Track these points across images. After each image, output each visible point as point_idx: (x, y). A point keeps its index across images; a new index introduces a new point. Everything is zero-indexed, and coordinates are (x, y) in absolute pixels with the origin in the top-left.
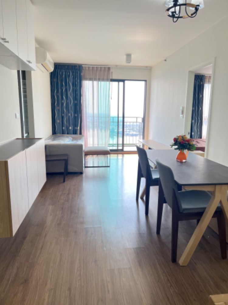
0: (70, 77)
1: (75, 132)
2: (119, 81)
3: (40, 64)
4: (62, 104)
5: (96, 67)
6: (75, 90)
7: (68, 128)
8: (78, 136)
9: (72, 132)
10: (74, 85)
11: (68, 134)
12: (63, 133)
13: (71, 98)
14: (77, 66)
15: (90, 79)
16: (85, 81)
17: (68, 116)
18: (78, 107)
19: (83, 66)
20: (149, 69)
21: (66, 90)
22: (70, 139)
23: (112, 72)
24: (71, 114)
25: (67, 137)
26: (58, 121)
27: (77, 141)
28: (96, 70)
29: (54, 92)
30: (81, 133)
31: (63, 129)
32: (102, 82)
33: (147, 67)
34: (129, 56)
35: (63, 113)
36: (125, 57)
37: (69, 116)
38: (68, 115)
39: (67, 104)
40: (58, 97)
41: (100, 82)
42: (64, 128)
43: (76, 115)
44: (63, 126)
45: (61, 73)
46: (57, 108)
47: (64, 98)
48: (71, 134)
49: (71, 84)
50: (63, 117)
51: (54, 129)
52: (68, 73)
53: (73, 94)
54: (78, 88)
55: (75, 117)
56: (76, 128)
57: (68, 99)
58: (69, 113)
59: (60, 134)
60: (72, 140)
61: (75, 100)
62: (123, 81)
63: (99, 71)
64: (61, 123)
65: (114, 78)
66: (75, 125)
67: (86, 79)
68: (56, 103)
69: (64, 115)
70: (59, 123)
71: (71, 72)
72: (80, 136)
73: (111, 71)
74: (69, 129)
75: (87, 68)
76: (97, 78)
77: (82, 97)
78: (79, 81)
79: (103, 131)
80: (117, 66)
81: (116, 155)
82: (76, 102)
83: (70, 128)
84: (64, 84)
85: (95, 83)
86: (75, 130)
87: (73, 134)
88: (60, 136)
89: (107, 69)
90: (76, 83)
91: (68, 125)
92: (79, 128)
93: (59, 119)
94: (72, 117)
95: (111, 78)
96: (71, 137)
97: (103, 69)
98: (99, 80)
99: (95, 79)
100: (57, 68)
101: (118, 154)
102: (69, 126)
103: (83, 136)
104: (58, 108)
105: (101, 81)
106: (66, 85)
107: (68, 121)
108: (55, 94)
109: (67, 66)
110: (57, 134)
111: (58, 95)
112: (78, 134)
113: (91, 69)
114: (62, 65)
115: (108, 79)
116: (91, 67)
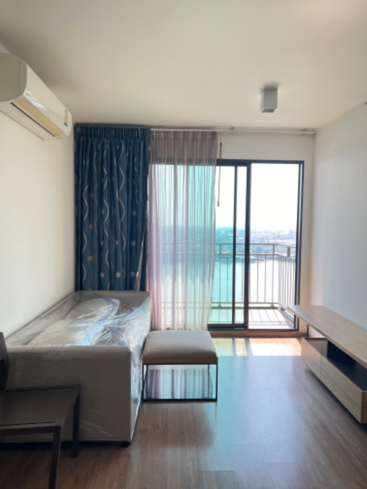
0: (122, 154)
1: (129, 285)
2: (236, 163)
4: (101, 218)
5: (184, 133)
6: (133, 185)
7: (112, 275)
8: (137, 293)
9: (122, 285)
10: (131, 173)
11: (111, 289)
12: (100, 287)
13: (122, 203)
14: (138, 130)
15: (170, 161)
16: (156, 166)
17: (114, 247)
18: (139, 224)
19: (152, 130)
20: (310, 135)
21: (111, 186)
22: (114, 304)
23: (221, 144)
24: (122, 243)
25: (107, 299)
26: (90, 259)
28: (184, 139)
29: (83, 190)
30: (143, 288)
31: (99, 278)
32: (197, 167)
33: (305, 130)
35: (103, 239)
37: (116, 247)
38: (115, 242)
39: (112, 218)
40: (91, 201)
41: (191, 168)
42: (102, 275)
43: (134, 244)
44: (100, 271)
45: (100, 146)
46: (88, 227)
47: (106, 203)
48: (119, 290)
49: (124, 171)
50: (101, 249)
52: (118, 147)
53: (126, 195)
54: (141, 181)
55: (131, 247)
56: (132, 274)
57: (114, 208)
58: (116, 239)
61: (132, 209)
62: (247, 163)
63: (190, 143)
64: (97, 263)
65: (225, 156)
66: (131, 266)
67: (160, 161)
68: (86, 216)
69: (105, 244)
70: (92, 263)
71: (123, 143)
72: (142, 293)
73: (219, 140)
74: (116, 278)
75: (162, 136)
76: (186, 157)
77: (148, 202)
78: (141, 164)
80: (232, 128)
82: (134, 213)
83: (118, 275)
84: (105, 170)
85: (181, 168)
86: (130, 277)
87: (126, 289)
88: (91, 298)
89: (208, 137)
90: (136, 170)
91: (113, 267)
92: (138, 274)
93: (92, 254)
94: (124, 248)
95: (218, 157)
96: (116, 298)
97: (200, 136)
98: (191, 161)
99: (181, 161)
100: (91, 136)
101: (233, 337)
102: (116, 271)
103: (149, 294)
104: (91, 227)
105: (194, 165)
106: (111, 174)
107: (114, 258)
108: (84, 193)
109: (115, 129)
110: (86, 290)
111: (92, 197)
112: (136, 290)
113: (172, 136)
114: (103, 127)
115: (211, 160)
116: (170, 132)
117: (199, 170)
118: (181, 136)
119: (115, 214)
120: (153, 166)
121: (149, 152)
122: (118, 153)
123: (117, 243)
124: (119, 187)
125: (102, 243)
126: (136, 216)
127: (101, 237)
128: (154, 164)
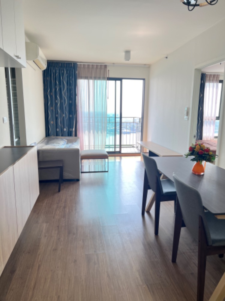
0: (65, 75)
1: (70, 134)
2: (115, 79)
3: (32, 61)
4: (56, 104)
5: (92, 65)
6: (70, 89)
7: (62, 130)
8: (73, 138)
9: (67, 134)
10: (69, 84)
11: (62, 136)
12: (57, 135)
13: (65, 97)
14: (71, 63)
15: (86, 78)
16: (80, 80)
18: (73, 107)
19: (78, 64)
20: (147, 67)
21: (60, 89)
22: (65, 141)
23: (109, 71)
24: (66, 115)
25: (62, 139)
26: (52, 122)
27: (73, 144)
28: (92, 68)
29: (47, 91)
30: (76, 135)
31: (57, 131)
33: (145, 65)
34: (128, 52)
35: (58, 114)
36: (124, 54)
37: (63, 117)
38: (63, 115)
40: (51, 96)
41: (96, 81)
42: (58, 130)
43: (71, 116)
44: (56, 128)
45: (54, 71)
46: (50, 109)
47: (58, 97)
48: (65, 136)
49: (66, 83)
50: (57, 118)
51: (47, 131)
52: (63, 72)
53: (67, 94)
54: (73, 87)
55: (70, 118)
56: (71, 130)
57: (62, 99)
58: (63, 114)
59: (54, 136)
60: (67, 144)
61: (70, 100)
62: (121, 79)
63: (95, 69)
64: (55, 124)
65: (111, 76)
66: (70, 126)
67: (81, 78)
68: (49, 104)
70: (53, 124)
71: (65, 70)
72: (76, 137)
73: (108, 69)
74: (64, 131)
75: (82, 66)
76: (93, 76)
77: (77, 97)
78: (73, 79)
79: (100, 132)
80: (114, 64)
81: (113, 158)
82: (71, 102)
83: (65, 130)
85: (91, 81)
86: (70, 131)
87: (68, 136)
88: (54, 139)
89: (103, 67)
90: (71, 82)
91: (62, 126)
92: (74, 129)
93: (53, 120)
94: (67, 117)
95: (108, 76)
96: (66, 139)
97: (99, 67)
98: (95, 78)
99: (91, 78)
100: (50, 66)
101: (115, 156)
102: (64, 128)
103: (79, 138)
104: (52, 108)
106: (60, 84)
107: (63, 122)
108: (48, 93)
109: (61, 63)
110: (51, 136)
111: (51, 94)
112: (73, 136)
113: (87, 66)
114: (56, 62)
115: (104, 77)
116: (86, 65)
117: (99, 82)
118: (91, 66)
119: (62, 103)
120: (78, 80)
121: (76, 74)
122: (63, 74)
123: (64, 115)
124: (64, 90)
125: (57, 116)
126: (72, 103)
127: (57, 113)
128: (79, 79)
